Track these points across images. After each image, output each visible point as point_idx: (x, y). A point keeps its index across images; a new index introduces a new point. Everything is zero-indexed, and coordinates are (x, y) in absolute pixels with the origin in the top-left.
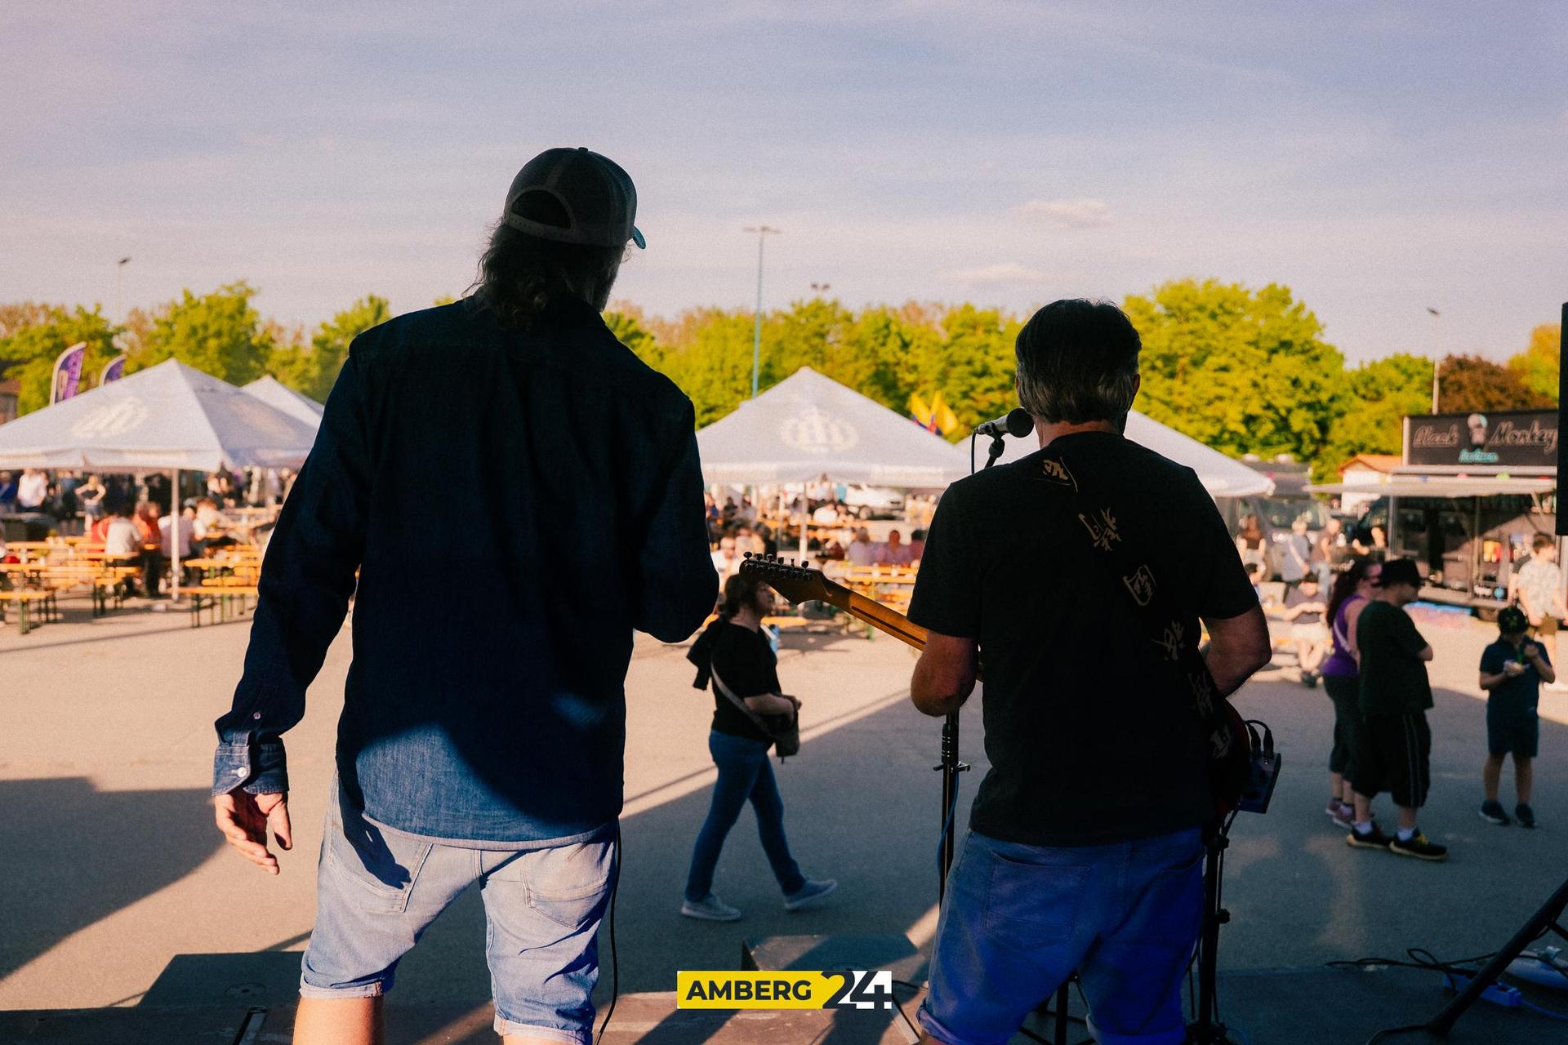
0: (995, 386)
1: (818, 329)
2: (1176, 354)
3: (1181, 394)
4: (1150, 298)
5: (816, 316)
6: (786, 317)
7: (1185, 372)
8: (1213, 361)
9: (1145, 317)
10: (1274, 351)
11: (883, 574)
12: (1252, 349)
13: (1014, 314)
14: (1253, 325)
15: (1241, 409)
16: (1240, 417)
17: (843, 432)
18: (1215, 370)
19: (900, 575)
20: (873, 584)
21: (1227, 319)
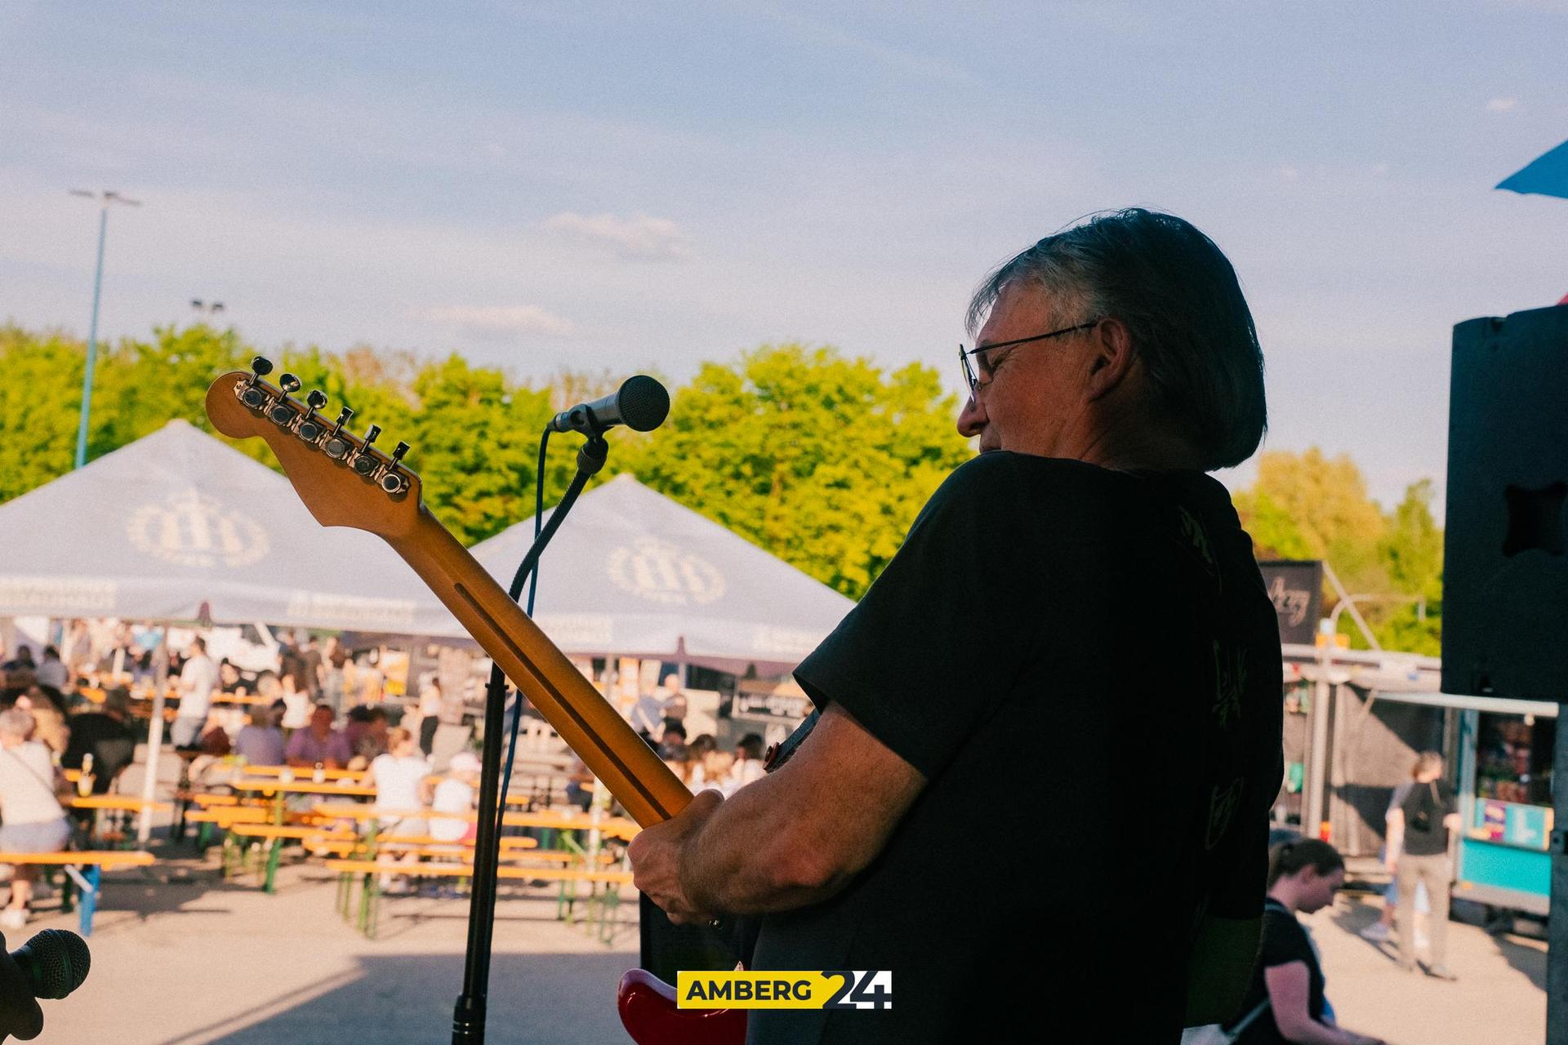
0: (493, 489)
1: (201, 373)
2: (772, 456)
3: (776, 518)
4: (738, 370)
5: (198, 353)
6: (142, 350)
7: (785, 486)
8: (825, 472)
9: (728, 397)
10: (914, 462)
11: (298, 779)
12: (883, 457)
13: (529, 380)
14: (885, 422)
15: (866, 546)
16: (864, 559)
17: (243, 534)
18: (828, 486)
19: (328, 780)
20: (280, 796)
21: (848, 410)
